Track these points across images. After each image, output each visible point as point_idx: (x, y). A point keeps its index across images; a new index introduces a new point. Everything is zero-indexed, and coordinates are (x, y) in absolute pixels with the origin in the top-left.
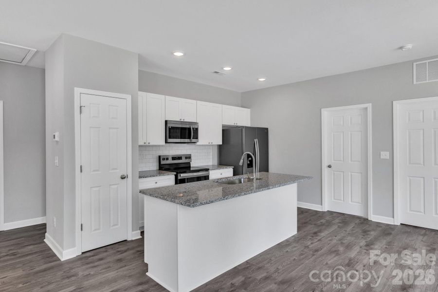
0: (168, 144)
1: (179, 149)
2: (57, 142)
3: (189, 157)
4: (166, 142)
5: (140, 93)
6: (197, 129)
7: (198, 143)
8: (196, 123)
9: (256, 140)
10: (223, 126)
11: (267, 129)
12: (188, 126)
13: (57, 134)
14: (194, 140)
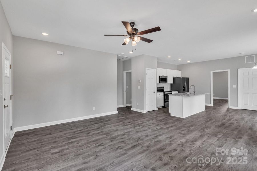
0: (160, 83)
1: (162, 85)
2: (140, 83)
3: (163, 87)
4: (160, 82)
5: (157, 68)
6: (167, 78)
7: (167, 83)
8: (167, 77)
9: (185, 82)
10: (173, 77)
11: (188, 78)
12: (164, 77)
13: (140, 80)
14: (166, 82)
